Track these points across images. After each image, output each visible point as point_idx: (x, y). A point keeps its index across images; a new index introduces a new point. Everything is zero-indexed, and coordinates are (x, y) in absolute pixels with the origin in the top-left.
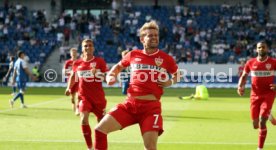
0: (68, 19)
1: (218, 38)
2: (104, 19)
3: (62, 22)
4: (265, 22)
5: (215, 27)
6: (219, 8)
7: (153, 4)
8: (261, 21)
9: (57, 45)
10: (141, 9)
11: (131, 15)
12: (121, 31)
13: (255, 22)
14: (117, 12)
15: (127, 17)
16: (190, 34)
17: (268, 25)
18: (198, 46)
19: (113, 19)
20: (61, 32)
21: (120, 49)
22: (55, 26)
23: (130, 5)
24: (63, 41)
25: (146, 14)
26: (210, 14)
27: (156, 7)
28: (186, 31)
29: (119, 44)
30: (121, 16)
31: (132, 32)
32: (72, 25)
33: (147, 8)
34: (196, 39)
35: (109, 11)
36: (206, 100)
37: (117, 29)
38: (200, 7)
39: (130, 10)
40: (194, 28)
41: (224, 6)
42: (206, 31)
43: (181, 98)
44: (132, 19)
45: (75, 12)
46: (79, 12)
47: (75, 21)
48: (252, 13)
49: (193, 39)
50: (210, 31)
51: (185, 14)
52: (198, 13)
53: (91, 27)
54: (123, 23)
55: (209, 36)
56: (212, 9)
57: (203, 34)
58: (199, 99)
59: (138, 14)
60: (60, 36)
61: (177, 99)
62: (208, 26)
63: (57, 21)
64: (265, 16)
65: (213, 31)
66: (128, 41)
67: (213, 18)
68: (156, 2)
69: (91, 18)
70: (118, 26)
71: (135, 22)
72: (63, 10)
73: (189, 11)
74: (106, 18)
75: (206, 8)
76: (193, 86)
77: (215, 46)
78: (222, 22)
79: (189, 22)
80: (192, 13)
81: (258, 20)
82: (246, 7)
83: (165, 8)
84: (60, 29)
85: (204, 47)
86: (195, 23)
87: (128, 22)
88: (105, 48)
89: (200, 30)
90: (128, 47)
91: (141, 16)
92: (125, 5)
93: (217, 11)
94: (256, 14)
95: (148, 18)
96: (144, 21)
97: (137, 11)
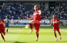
1: (31, 13)
4: (44, 9)
5: (30, 10)
6: (31, 5)
8: (43, 9)
10: (11, 5)
11: (8, 7)
12: (6, 11)
13: (41, 9)
14: (4, 6)
16: (24, 12)
18: (26, 15)
23: (8, 4)
25: (12, 7)
26: (29, 7)
27: (15, 5)
29: (5, 14)
31: (8, 11)
33: (12, 5)
34: (25, 13)
36: (28, 29)
37: (4, 10)
38: (26, 5)
41: (33, 5)
42: (28, 11)
43: (21, 29)
44: (8, 8)
48: (40, 7)
50: (29, 11)
51: (23, 7)
52: (26, 6)
55: (29, 12)
56: (30, 5)
58: (26, 29)
59: (10, 7)
61: (20, 29)
62: (28, 10)
64: (44, 7)
65: (30, 11)
66: (7, 13)
67: (30, 8)
68: (15, 3)
70: (5, 10)
71: (9, 9)
73: (24, 6)
75: (28, 5)
77: (30, 15)
78: (32, 9)
79: (24, 9)
80: (24, 7)
81: (42, 9)
82: (39, 5)
83: (17, 5)
85: (27, 15)
86: (25, 9)
87: (7, 9)
88: (1, 15)
89: (26, 11)
90: (7, 15)
91: (11, 7)
92: (6, 4)
93: (31, 6)
94: (41, 7)
95: (13, 8)
96: (12, 8)
97: (10, 6)
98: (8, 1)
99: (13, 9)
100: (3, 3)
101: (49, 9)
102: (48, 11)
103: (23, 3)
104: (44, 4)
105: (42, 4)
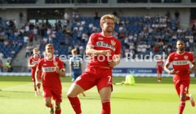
0: (32, 26)
1: (141, 40)
2: (58, 26)
3: (27, 29)
4: (177, 29)
5: (140, 32)
6: (142, 18)
7: (95, 16)
8: (174, 28)
9: (24, 45)
10: (85, 19)
11: (78, 24)
12: (71, 35)
13: (169, 29)
14: (68, 22)
15: (75, 25)
16: (122, 38)
17: (178, 31)
18: (128, 47)
19: (65, 26)
20: (27, 35)
21: (70, 48)
22: (23, 31)
23: (77, 16)
24: (28, 42)
25: (90, 23)
26: (136, 23)
27: (96, 18)
28: (118, 36)
29: (69, 45)
30: (71, 24)
31: (79, 36)
32: (35, 31)
33: (90, 19)
34: (126, 41)
35: (62, 21)
36: (133, 85)
37: (68, 33)
38: (129, 18)
39: (77, 20)
40: (124, 33)
41: (146, 17)
42: (133, 35)
43: (115, 84)
44: (79, 27)
45: (37, 21)
46: (40, 21)
47: (38, 28)
48: (167, 23)
49: (123, 41)
50: (136, 35)
51: (118, 23)
52: (127, 22)
53: (49, 32)
54: (72, 29)
55: (135, 39)
56: (138, 20)
57: (131, 37)
58: (128, 84)
59: (83, 23)
60: (26, 39)
62: (134, 32)
63: (24, 28)
64: (176, 24)
65: (138, 35)
66: (76, 42)
67: (138, 26)
68: (97, 14)
69: (49, 26)
70: (68, 31)
71: (81, 29)
72: (28, 20)
73: (121, 21)
74: (60, 25)
75: (133, 18)
76: (123, 75)
77: (139, 46)
78: (145, 29)
79: (121, 28)
80: (123, 22)
81: (171, 28)
82: (163, 18)
84: (26, 34)
85: (131, 47)
86: (125, 30)
87: (76, 28)
88: (59, 47)
89: (129, 35)
90: (76, 47)
91: (85, 24)
92: (74, 16)
93: (141, 21)
94: (170, 23)
95: (91, 26)
96: (88, 28)
97: (82, 20)
98: (79, 9)
99: (92, 28)
100: (64, 14)
101: (190, 30)
102: (189, 35)
103: (118, 13)
104: (177, 15)
105: (173, 16)
